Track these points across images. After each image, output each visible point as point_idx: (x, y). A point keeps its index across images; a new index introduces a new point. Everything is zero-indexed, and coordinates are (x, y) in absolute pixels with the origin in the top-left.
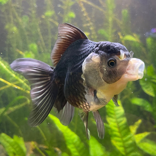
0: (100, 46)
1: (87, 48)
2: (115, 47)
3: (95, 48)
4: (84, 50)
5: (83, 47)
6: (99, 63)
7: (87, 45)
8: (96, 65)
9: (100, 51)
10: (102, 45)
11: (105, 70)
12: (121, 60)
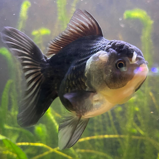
0: (113, 44)
1: (99, 44)
2: (130, 48)
3: (108, 45)
4: (95, 46)
5: (95, 43)
6: (107, 62)
7: (100, 41)
8: (102, 64)
9: (111, 49)
10: (116, 43)
11: (111, 71)
12: (131, 63)
